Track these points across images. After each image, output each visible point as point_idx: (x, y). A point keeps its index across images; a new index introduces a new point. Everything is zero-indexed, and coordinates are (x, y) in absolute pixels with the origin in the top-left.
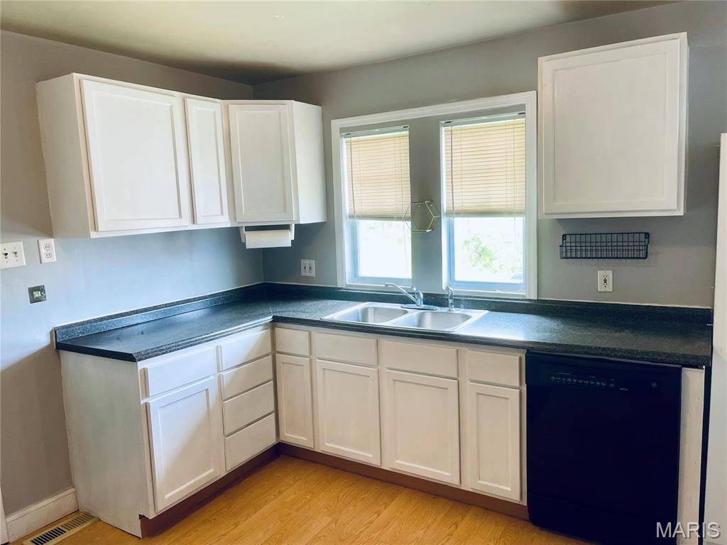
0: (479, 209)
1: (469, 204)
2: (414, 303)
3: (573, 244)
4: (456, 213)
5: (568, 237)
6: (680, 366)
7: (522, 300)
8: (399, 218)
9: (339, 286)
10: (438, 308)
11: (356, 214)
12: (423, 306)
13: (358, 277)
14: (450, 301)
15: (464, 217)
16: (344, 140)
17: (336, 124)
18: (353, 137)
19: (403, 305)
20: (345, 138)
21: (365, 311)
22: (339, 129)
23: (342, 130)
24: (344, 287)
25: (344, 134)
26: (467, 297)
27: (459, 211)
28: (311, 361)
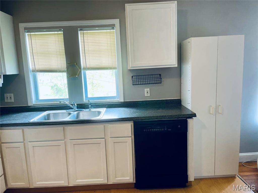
0: (98, 67)
1: (93, 65)
2: (73, 109)
3: (136, 80)
4: (87, 69)
5: (134, 77)
6: (186, 118)
7: (118, 102)
8: (60, 71)
9: (29, 105)
10: (84, 110)
11: (36, 70)
12: (77, 109)
13: (39, 100)
14: (90, 106)
15: (91, 70)
16: (27, 34)
17: (22, 26)
18: (32, 32)
19: (67, 110)
20: (27, 33)
21: (48, 115)
22: (23, 29)
23: (25, 29)
24: (32, 105)
25: (26, 31)
26: (96, 103)
27: (89, 67)
28: (24, 144)
